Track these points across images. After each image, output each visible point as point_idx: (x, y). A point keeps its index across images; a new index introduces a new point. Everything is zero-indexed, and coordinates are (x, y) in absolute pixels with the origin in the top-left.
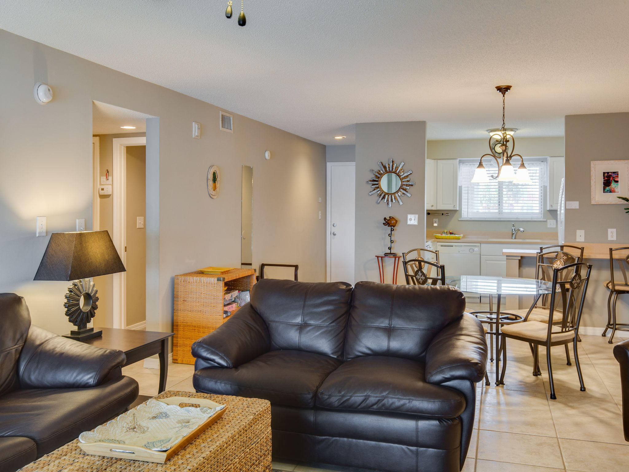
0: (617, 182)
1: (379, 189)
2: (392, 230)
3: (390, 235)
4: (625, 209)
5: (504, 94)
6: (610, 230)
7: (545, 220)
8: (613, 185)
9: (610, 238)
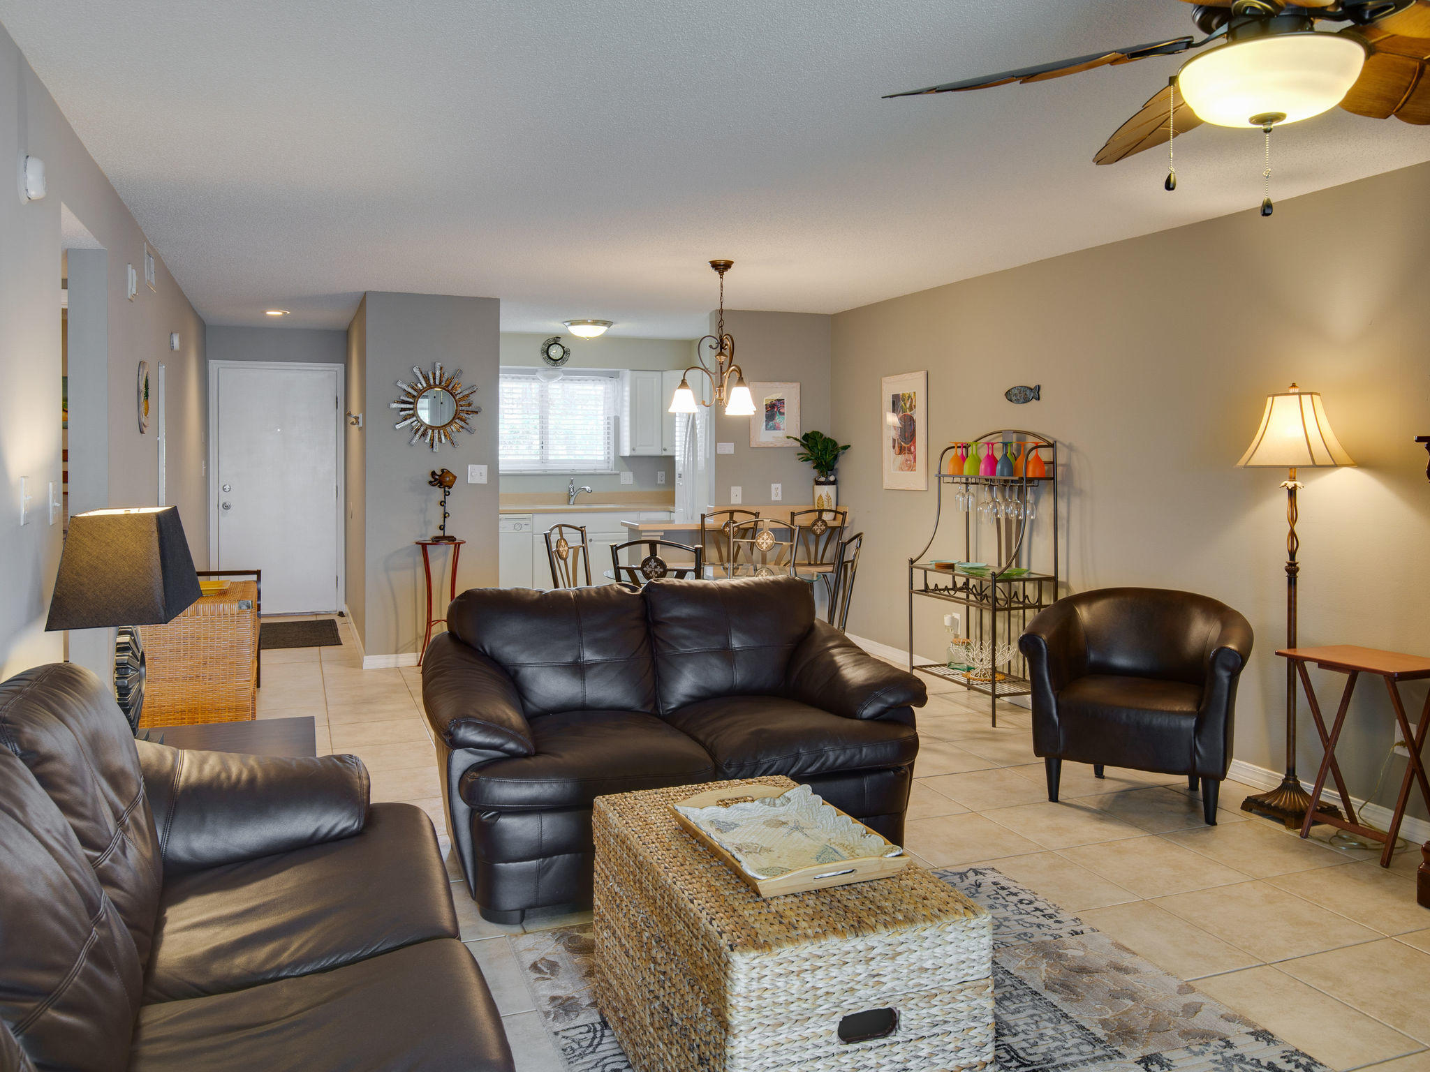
0: (783, 414)
1: (415, 418)
2: (447, 494)
3: (443, 503)
4: (798, 454)
5: (721, 274)
6: (773, 486)
7: (618, 472)
8: (778, 418)
9: (774, 498)
